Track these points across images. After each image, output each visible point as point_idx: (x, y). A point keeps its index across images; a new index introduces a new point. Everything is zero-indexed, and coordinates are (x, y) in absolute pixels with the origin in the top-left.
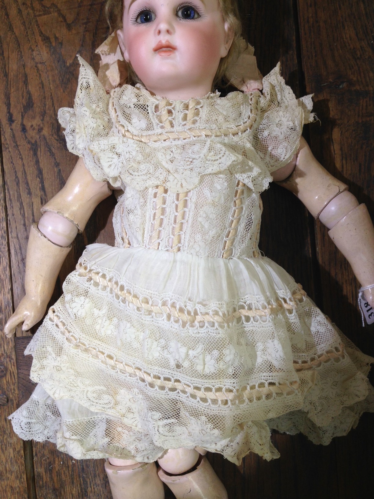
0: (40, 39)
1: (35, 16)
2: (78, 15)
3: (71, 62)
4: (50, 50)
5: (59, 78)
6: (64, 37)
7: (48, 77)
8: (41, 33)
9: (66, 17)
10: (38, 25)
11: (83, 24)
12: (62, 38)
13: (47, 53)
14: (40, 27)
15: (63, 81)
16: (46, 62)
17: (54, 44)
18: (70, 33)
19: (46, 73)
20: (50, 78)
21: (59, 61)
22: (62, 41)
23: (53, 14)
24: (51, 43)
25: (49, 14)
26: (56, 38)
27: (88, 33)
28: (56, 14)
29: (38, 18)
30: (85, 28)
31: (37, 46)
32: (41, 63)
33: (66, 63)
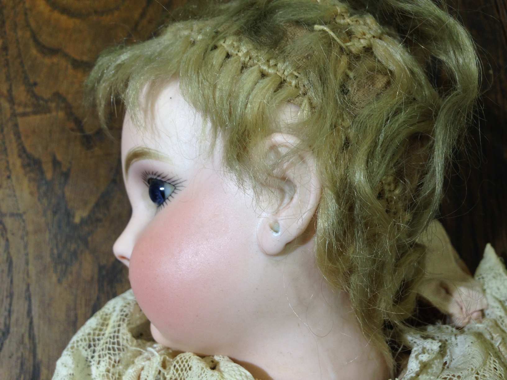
0: (18, 162)
1: (14, 115)
3: (86, 214)
4: (39, 188)
5: (52, 249)
7: (26, 247)
8: (22, 151)
10: (18, 135)
12: (71, 163)
13: (31, 193)
14: (23, 138)
15: (59, 256)
16: (25, 213)
17: (49, 175)
18: (89, 154)
19: (22, 238)
20: (31, 249)
21: (55, 213)
22: (69, 170)
23: (54, 114)
24: (42, 173)
25: (45, 113)
26: (56, 163)
28: (61, 114)
29: (20, 120)
31: (9, 177)
32: (12, 215)
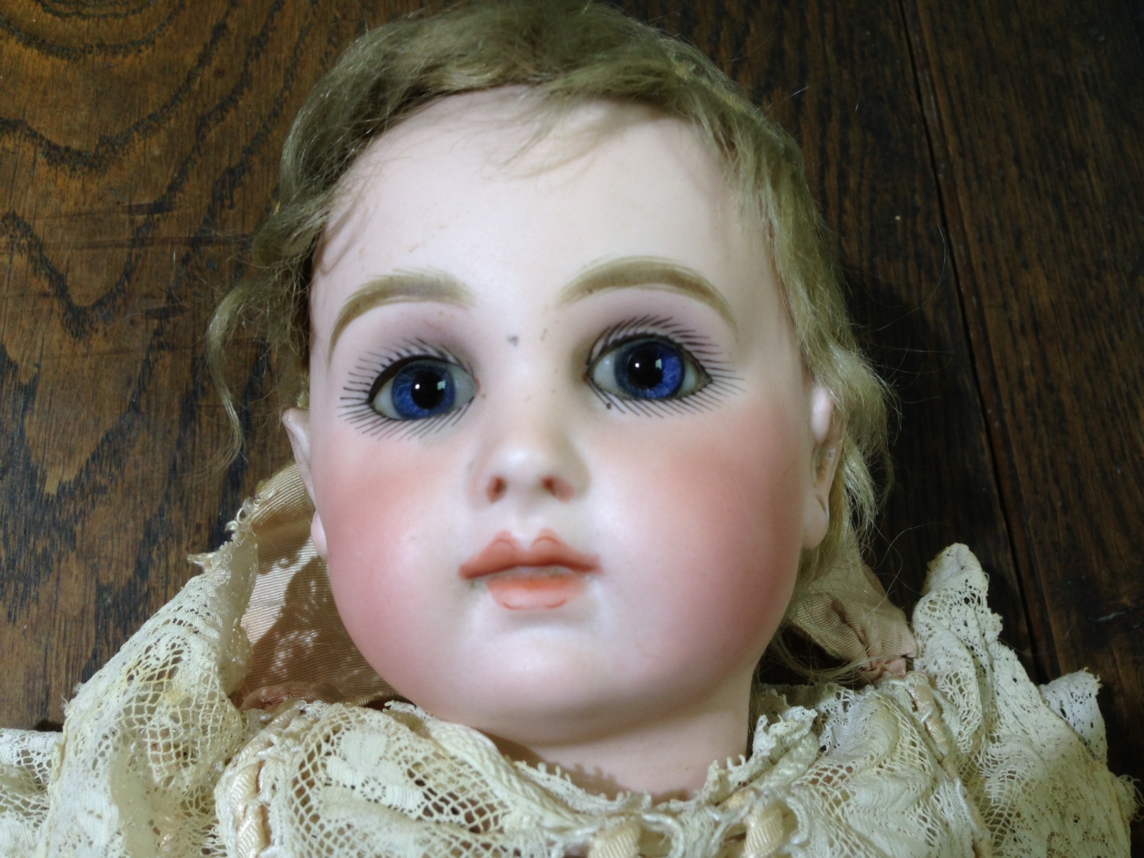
2: (127, 275)
3: (69, 476)
6: (43, 363)
9: (69, 278)
11: (149, 314)
12: (38, 366)
18: (81, 348)
27: (168, 358)
28: (20, 261)
30: (157, 333)
33: (43, 481)
